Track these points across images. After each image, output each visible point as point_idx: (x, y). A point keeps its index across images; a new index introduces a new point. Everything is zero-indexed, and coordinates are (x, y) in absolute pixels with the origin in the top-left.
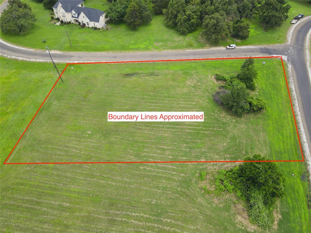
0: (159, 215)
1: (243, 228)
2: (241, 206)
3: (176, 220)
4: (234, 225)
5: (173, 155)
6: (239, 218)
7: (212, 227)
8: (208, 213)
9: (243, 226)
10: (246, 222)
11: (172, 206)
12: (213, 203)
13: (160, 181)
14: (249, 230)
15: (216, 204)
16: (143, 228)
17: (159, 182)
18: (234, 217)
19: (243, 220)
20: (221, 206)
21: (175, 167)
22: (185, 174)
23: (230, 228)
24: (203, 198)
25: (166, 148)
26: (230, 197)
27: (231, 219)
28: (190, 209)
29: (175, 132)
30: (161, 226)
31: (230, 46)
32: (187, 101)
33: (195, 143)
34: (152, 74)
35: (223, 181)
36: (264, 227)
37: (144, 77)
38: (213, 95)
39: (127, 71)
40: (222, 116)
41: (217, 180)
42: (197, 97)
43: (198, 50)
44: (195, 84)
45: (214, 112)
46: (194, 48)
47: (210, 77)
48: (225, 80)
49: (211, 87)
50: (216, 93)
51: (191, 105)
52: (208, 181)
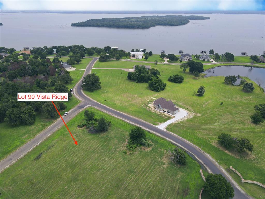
0: (132, 172)
1: (150, 151)
2: (142, 147)
3: (137, 167)
4: (147, 152)
5: (109, 158)
6: (146, 150)
7: (145, 158)
8: (140, 157)
10: (148, 149)
11: (131, 166)
13: (118, 166)
14: (151, 149)
15: (138, 154)
16: (135, 178)
19: (147, 149)
20: (139, 152)
21: (115, 159)
22: (120, 157)
23: (148, 154)
24: (134, 156)
25: (103, 158)
26: (138, 149)
27: (145, 152)
28: (136, 161)
29: (97, 152)
30: (137, 172)
31: (65, 114)
32: (83, 142)
33: (108, 148)
34: (50, 148)
35: (131, 147)
36: (152, 145)
37: (48, 152)
38: (88, 133)
39: (33, 157)
40: (102, 135)
41: (130, 148)
42: (84, 138)
43: (53, 124)
44: (76, 135)
45: (98, 137)
46: (49, 125)
47: (77, 129)
48: (85, 125)
49: (83, 131)
50: (89, 131)
51: (87, 141)
52: (128, 152)
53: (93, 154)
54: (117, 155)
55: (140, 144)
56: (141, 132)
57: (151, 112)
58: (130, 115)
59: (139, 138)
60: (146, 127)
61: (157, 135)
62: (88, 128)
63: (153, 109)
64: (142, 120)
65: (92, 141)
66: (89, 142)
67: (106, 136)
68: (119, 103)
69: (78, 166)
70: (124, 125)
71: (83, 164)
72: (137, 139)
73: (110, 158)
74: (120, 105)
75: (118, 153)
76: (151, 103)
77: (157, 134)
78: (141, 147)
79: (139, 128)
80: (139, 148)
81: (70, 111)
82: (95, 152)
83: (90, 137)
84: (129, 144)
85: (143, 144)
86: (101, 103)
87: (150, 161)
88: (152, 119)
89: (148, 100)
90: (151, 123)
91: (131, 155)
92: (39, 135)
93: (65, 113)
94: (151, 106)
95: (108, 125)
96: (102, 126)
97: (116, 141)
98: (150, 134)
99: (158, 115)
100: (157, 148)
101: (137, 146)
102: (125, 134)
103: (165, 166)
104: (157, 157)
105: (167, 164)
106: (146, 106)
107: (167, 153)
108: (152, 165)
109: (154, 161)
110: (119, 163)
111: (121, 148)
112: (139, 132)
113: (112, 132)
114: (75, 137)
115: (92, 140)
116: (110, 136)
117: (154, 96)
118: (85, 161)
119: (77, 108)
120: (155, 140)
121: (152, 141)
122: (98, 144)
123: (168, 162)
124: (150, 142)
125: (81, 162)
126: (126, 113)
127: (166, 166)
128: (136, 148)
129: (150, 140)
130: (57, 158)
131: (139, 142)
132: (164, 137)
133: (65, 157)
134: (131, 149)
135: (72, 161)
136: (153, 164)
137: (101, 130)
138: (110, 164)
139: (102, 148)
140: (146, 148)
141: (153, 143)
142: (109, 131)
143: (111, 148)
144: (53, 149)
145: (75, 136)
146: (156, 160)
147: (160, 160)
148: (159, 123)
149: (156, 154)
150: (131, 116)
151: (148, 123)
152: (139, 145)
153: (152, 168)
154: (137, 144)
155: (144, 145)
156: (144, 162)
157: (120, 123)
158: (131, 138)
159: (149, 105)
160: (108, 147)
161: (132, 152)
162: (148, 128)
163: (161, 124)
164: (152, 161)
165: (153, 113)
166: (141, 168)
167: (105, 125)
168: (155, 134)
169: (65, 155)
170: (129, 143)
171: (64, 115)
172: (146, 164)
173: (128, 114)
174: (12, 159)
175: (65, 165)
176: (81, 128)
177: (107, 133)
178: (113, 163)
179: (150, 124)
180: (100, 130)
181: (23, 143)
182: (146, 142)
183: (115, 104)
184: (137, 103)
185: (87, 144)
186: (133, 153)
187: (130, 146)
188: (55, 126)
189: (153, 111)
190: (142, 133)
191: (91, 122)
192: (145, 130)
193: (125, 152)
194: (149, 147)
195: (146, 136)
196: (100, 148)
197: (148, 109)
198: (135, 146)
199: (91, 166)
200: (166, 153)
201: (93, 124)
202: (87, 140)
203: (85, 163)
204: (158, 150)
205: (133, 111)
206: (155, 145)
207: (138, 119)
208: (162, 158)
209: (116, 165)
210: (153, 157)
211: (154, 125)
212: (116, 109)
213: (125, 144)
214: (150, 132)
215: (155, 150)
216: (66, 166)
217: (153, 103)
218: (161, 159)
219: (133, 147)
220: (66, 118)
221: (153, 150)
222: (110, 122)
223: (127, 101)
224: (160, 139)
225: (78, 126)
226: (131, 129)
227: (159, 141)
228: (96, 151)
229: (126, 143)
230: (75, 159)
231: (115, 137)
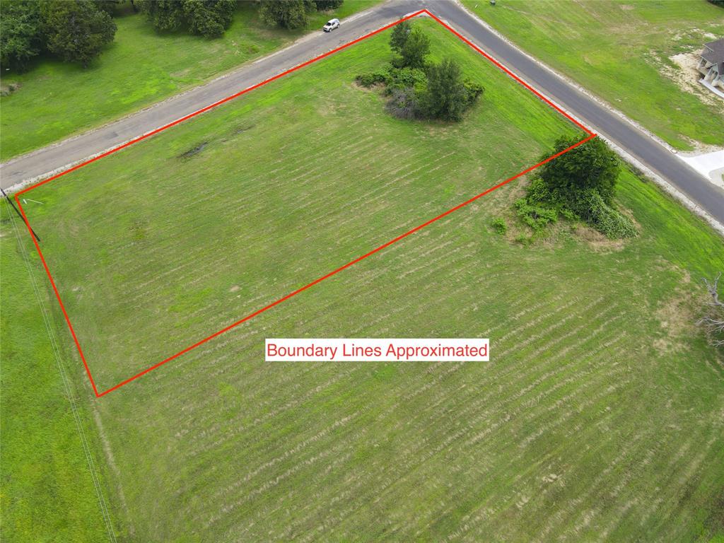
0: (502, 318)
1: (611, 253)
2: (582, 228)
3: (530, 306)
4: (598, 256)
6: (595, 244)
7: (578, 278)
8: (556, 266)
9: (608, 250)
10: (607, 244)
11: (506, 293)
12: (547, 250)
13: (451, 274)
14: (618, 249)
15: (553, 249)
17: (450, 277)
18: (589, 248)
19: (601, 244)
20: (560, 247)
21: (448, 243)
22: (473, 241)
23: (597, 263)
24: (530, 255)
25: (405, 224)
26: (560, 227)
27: (589, 253)
28: (531, 279)
31: (329, 24)
32: (356, 140)
33: (437, 191)
34: (238, 130)
35: (534, 213)
36: (629, 233)
37: (227, 143)
38: (385, 111)
39: (176, 147)
40: (432, 133)
41: (527, 217)
42: (364, 127)
43: (277, 53)
44: (337, 110)
45: (416, 135)
46: (265, 54)
47: (349, 88)
48: (382, 79)
49: (368, 101)
50: (389, 104)
51: (368, 142)
52: (514, 229)
53: (373, 196)
54: (462, 228)
55: (577, 214)
56: (597, 163)
57: (675, 90)
58: (576, 81)
59: (582, 186)
60: (628, 146)
61: (671, 196)
62: (390, 92)
63: (687, 79)
64: (620, 115)
65: (387, 147)
66: (374, 147)
67: (447, 142)
68: (546, 24)
69: (304, 226)
70: (532, 116)
71: (323, 223)
72: (569, 185)
73: (431, 234)
74: (545, 33)
75: (470, 222)
76: (690, 51)
77: (671, 189)
78: (575, 226)
79: (597, 144)
80: (567, 228)
81: (351, 19)
82: (382, 191)
83: (387, 128)
84: (528, 196)
85: (589, 216)
86: (472, 9)
87: (599, 300)
88: (671, 119)
89: (677, 38)
90: (657, 133)
91: (521, 247)
92: (222, 79)
93: (331, 22)
94: (682, 65)
95: (466, 97)
96: (440, 96)
97: (478, 171)
98: (637, 183)
99: (704, 108)
100: (648, 253)
101: (562, 216)
102: (525, 153)
103: (661, 344)
104: (636, 294)
105: (677, 340)
106: (657, 59)
107: (694, 289)
108: (600, 321)
109: (616, 304)
110: (459, 263)
111: (492, 204)
112: (592, 160)
113: (476, 132)
114: (334, 115)
115: (388, 141)
116: (462, 143)
117: (712, 25)
118: (335, 213)
119: (379, 12)
120: (652, 211)
121: (639, 213)
122: (403, 164)
123: (684, 331)
124: (625, 216)
125: (318, 212)
126: (560, 70)
127: (669, 347)
128: (551, 221)
129: (630, 208)
130: (246, 172)
131: (576, 201)
132: (703, 213)
133: (272, 177)
134: (531, 221)
135: (290, 200)
136: (609, 316)
137: (433, 112)
138: (423, 255)
139: (414, 184)
140: (599, 236)
141: (638, 226)
142: (466, 123)
143: (449, 195)
144: (245, 137)
145: (335, 113)
146: (627, 303)
147: (644, 309)
148: (697, 143)
149: (638, 278)
150: (576, 87)
151: (647, 133)
152: (569, 214)
153: (596, 331)
154: (564, 207)
155: (596, 220)
156: (566, 295)
157: (520, 105)
158: (546, 176)
159: (678, 59)
160: (439, 186)
161: (527, 234)
162: (638, 153)
163: (704, 151)
164: (607, 301)
165: (686, 93)
166: (545, 313)
167: (452, 96)
168: (659, 187)
169: (273, 169)
170: (530, 193)
171: (325, 26)
172: (575, 305)
173: (566, 75)
174: (116, 135)
175: (260, 208)
176: (365, 89)
177: (456, 131)
178: (437, 254)
179: (655, 139)
180: (430, 109)
181: (166, 92)
182: (608, 209)
183: (528, 27)
184: (625, 38)
185: (363, 152)
186: (530, 242)
187: (530, 209)
188: (279, 62)
189: (688, 88)
190: (602, 169)
191: (406, 72)
192: (622, 159)
193: (501, 226)
194: (613, 238)
195: (617, 186)
196: (408, 182)
197: (667, 72)
198: (553, 213)
199: (348, 239)
200: (688, 288)
201: (412, 83)
202: (371, 137)
203: (332, 223)
204: (649, 262)
205: (594, 70)
206: (643, 237)
207: (603, 104)
208: (659, 302)
209: (444, 270)
210: (615, 286)
211: (668, 147)
212: (521, 46)
213: (514, 192)
214: (638, 173)
215: (637, 258)
216: (263, 209)
217: (700, 52)
218: (653, 307)
219: (538, 216)
220: (328, 40)
221: (626, 252)
222: (480, 92)
223: (581, 25)
224: (676, 214)
225: (358, 78)
226: (559, 138)
227: (670, 225)
228: (386, 189)
229: (516, 192)
230: (305, 195)
231: (482, 155)
